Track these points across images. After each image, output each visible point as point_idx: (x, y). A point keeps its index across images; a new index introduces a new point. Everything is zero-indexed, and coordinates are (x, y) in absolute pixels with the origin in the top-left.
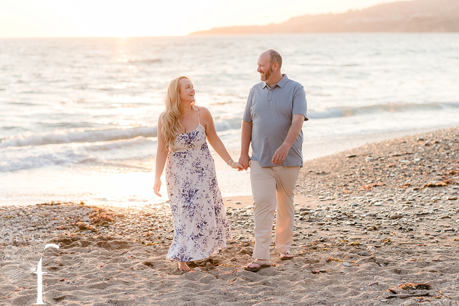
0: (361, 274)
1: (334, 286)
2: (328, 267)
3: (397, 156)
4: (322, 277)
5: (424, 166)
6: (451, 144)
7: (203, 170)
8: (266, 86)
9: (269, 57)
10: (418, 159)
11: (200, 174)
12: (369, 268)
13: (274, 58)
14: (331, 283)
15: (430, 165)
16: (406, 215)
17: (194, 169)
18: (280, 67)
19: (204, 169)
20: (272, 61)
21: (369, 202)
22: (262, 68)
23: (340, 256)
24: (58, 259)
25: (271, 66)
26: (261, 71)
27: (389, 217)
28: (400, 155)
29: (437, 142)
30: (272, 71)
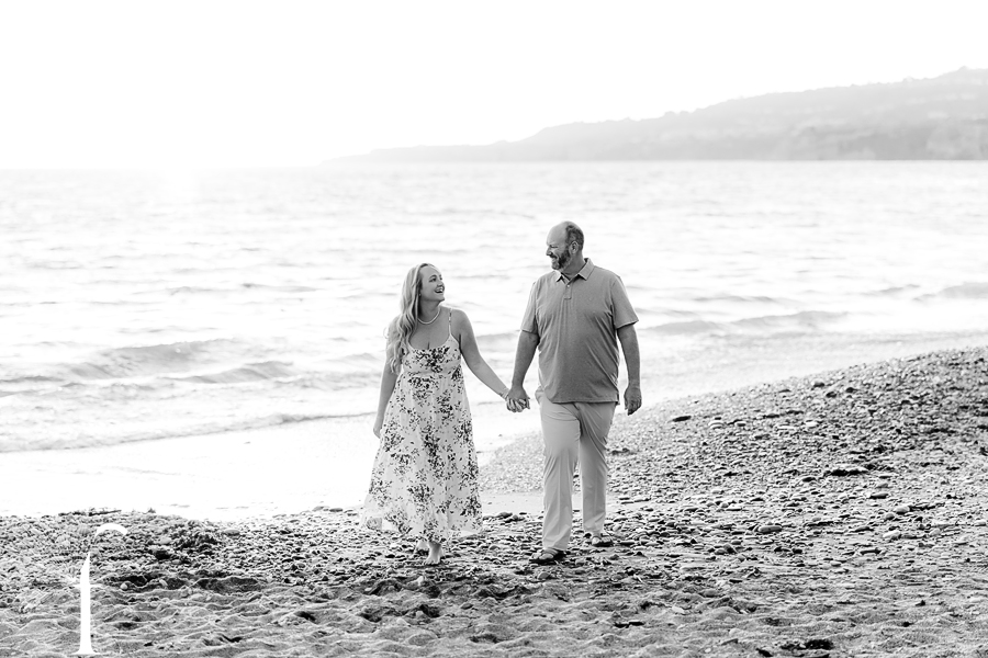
0: (707, 626)
1: (657, 646)
2: (643, 617)
3: (771, 417)
4: (633, 632)
5: (824, 435)
6: (877, 394)
7: (451, 408)
8: (561, 278)
9: (564, 232)
10: (813, 424)
11: (446, 415)
12: (721, 617)
13: (572, 235)
14: (652, 641)
15: (837, 435)
16: (790, 526)
17: (440, 406)
18: (581, 248)
19: (454, 407)
20: (568, 241)
21: (718, 503)
22: (553, 251)
23: (665, 597)
24: (130, 609)
25: (567, 247)
26: (552, 256)
27: (756, 530)
28: (778, 416)
29: (850, 390)
30: (569, 255)
